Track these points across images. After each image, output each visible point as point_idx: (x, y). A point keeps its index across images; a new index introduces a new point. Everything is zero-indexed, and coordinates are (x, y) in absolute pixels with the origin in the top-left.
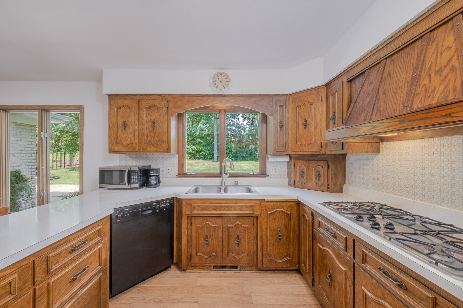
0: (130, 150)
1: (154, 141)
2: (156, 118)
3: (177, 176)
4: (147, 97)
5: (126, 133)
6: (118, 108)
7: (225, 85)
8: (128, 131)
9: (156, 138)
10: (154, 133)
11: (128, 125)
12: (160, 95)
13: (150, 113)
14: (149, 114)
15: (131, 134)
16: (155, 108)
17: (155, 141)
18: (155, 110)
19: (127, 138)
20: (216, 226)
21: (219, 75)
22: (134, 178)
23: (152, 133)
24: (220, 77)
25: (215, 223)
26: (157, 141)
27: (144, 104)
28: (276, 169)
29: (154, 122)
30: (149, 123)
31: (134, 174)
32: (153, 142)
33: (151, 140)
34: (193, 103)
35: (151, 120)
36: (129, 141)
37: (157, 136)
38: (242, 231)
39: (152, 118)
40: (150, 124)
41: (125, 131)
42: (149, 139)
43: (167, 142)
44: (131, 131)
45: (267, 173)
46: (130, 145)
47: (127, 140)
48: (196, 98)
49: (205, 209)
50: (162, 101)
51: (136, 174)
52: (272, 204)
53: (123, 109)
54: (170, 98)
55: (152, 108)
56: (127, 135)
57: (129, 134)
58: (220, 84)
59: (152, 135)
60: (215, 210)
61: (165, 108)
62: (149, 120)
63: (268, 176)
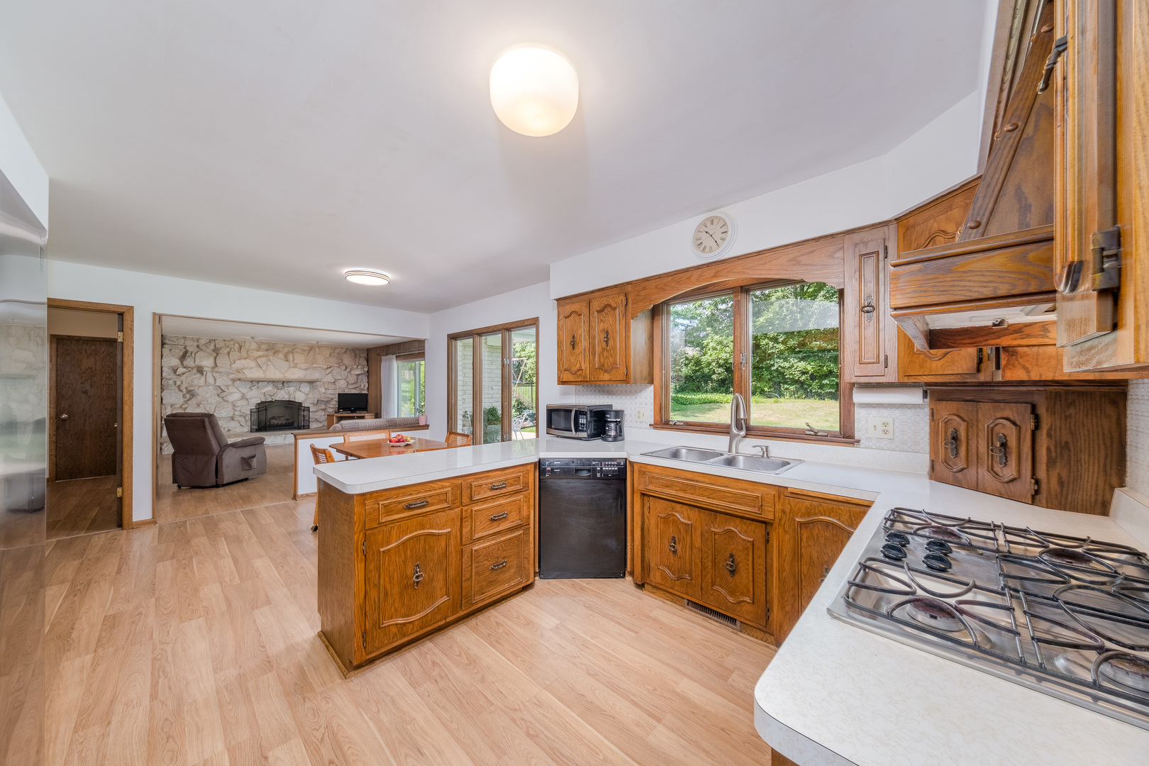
0: (579, 380)
1: (608, 363)
2: (611, 325)
3: (650, 425)
4: (599, 293)
5: (575, 353)
6: (566, 318)
7: (719, 241)
8: (576, 351)
9: (611, 360)
10: (607, 351)
11: (578, 341)
12: (616, 286)
13: (603, 319)
14: (602, 321)
15: (581, 354)
16: (609, 309)
18: (609, 313)
19: (576, 362)
20: (690, 523)
21: (709, 224)
22: (583, 422)
24: (710, 229)
25: (689, 517)
26: (611, 363)
27: (596, 305)
28: (885, 424)
29: (607, 332)
30: (601, 335)
31: (583, 416)
32: (606, 366)
33: (604, 362)
34: (664, 290)
35: (604, 330)
36: (578, 365)
37: (611, 356)
38: (741, 548)
39: (606, 326)
40: (603, 336)
41: (574, 351)
42: (602, 360)
43: (624, 364)
44: (581, 351)
45: (857, 437)
46: (580, 372)
47: (576, 365)
48: (670, 278)
49: (667, 486)
50: (619, 296)
51: (585, 416)
52: (807, 503)
53: (572, 317)
54: (629, 288)
55: (606, 311)
56: (576, 356)
57: (579, 354)
58: (710, 243)
59: (605, 354)
60: (685, 491)
61: (623, 306)
62: (601, 331)
63: (858, 441)
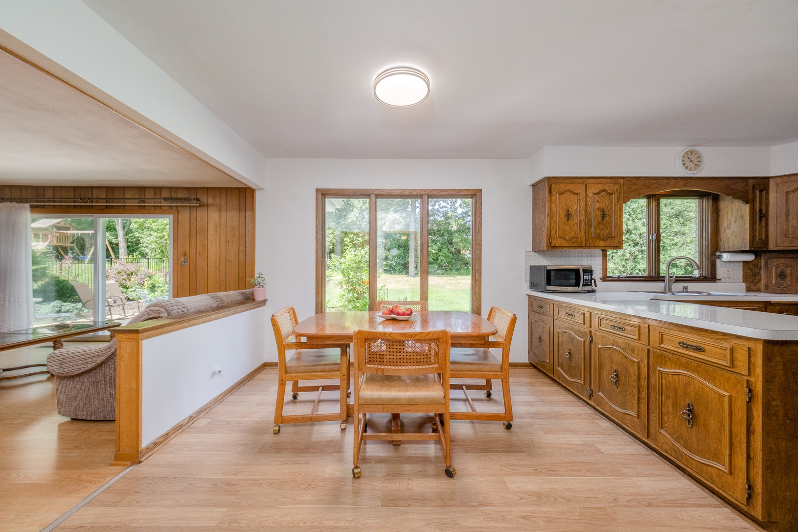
0: (575, 245)
1: (603, 233)
2: (607, 206)
3: (601, 279)
4: (595, 180)
5: (569, 224)
6: (560, 194)
7: (696, 166)
8: (571, 222)
9: (607, 231)
10: (603, 224)
11: (573, 214)
12: (611, 178)
13: (599, 200)
15: (576, 225)
16: (605, 193)
17: (605, 234)
18: (605, 197)
19: (570, 231)
21: (689, 153)
22: (587, 278)
23: (601, 225)
24: (692, 157)
26: (607, 234)
27: (592, 188)
28: (728, 271)
29: (603, 211)
30: (597, 212)
31: (587, 274)
32: (602, 235)
33: (600, 233)
34: (650, 188)
35: (600, 208)
36: (573, 234)
37: (607, 228)
39: (602, 205)
40: (599, 213)
41: (569, 222)
42: (598, 231)
43: (619, 235)
44: (576, 222)
45: (718, 277)
46: (575, 240)
47: (570, 233)
48: (654, 181)
50: (614, 186)
51: (590, 274)
53: (567, 194)
54: (622, 181)
55: (602, 194)
56: (571, 227)
57: (573, 225)
58: (691, 165)
59: (601, 226)
61: (618, 193)
62: (597, 209)
63: (720, 280)
